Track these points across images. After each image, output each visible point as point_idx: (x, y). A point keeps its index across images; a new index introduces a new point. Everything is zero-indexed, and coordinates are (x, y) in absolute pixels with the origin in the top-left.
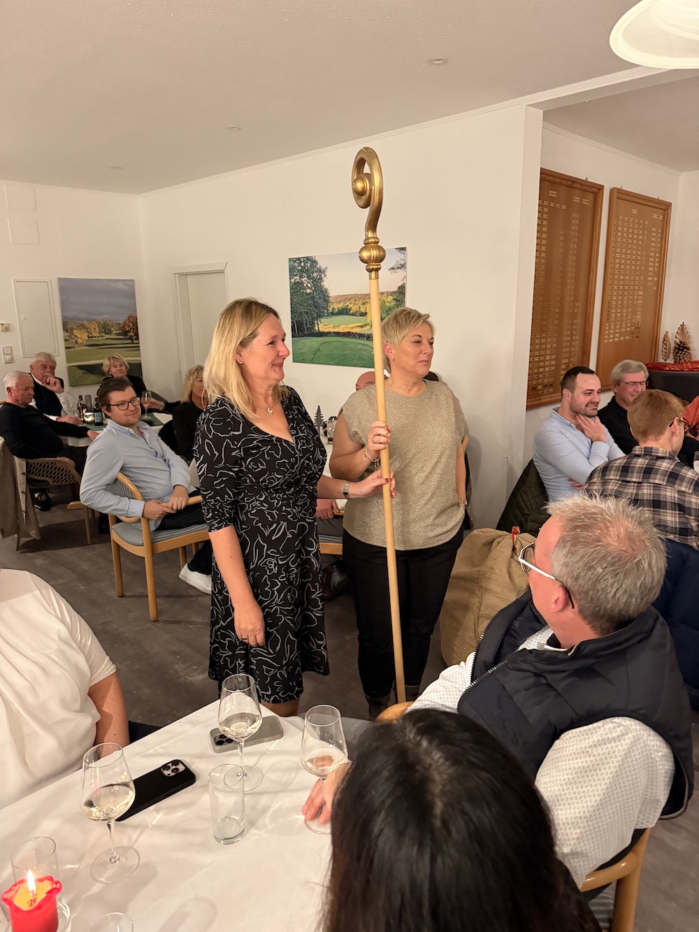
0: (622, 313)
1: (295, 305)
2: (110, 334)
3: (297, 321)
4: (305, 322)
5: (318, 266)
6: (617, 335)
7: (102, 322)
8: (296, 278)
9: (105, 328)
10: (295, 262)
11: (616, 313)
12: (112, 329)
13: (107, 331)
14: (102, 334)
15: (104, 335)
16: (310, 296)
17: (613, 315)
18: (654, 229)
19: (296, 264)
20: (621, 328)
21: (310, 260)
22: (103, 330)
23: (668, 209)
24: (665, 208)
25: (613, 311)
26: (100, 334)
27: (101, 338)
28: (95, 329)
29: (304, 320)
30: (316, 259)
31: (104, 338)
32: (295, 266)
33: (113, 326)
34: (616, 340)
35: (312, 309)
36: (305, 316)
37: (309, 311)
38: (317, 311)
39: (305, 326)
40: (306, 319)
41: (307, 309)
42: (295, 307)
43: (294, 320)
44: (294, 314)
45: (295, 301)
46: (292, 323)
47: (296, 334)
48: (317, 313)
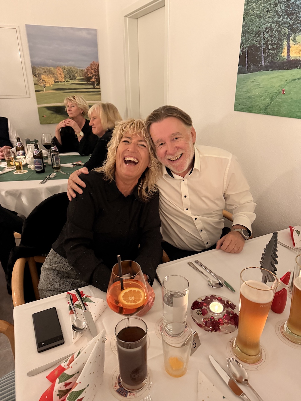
1: (251, 20)
2: (75, 79)
3: (249, 48)
4: (263, 47)
7: (67, 68)
9: (70, 75)
12: (76, 75)
13: (72, 77)
14: (67, 80)
15: (69, 80)
22: (68, 76)
26: (65, 79)
27: (66, 83)
28: (60, 74)
29: (263, 42)
31: (68, 84)
33: (77, 72)
35: (281, 19)
36: (266, 35)
37: (273, 25)
38: (291, 22)
39: (263, 52)
40: (266, 40)
41: (273, 22)
42: (251, 23)
43: (245, 46)
44: (247, 35)
45: (252, 12)
46: (242, 50)
47: (245, 69)
48: (291, 25)
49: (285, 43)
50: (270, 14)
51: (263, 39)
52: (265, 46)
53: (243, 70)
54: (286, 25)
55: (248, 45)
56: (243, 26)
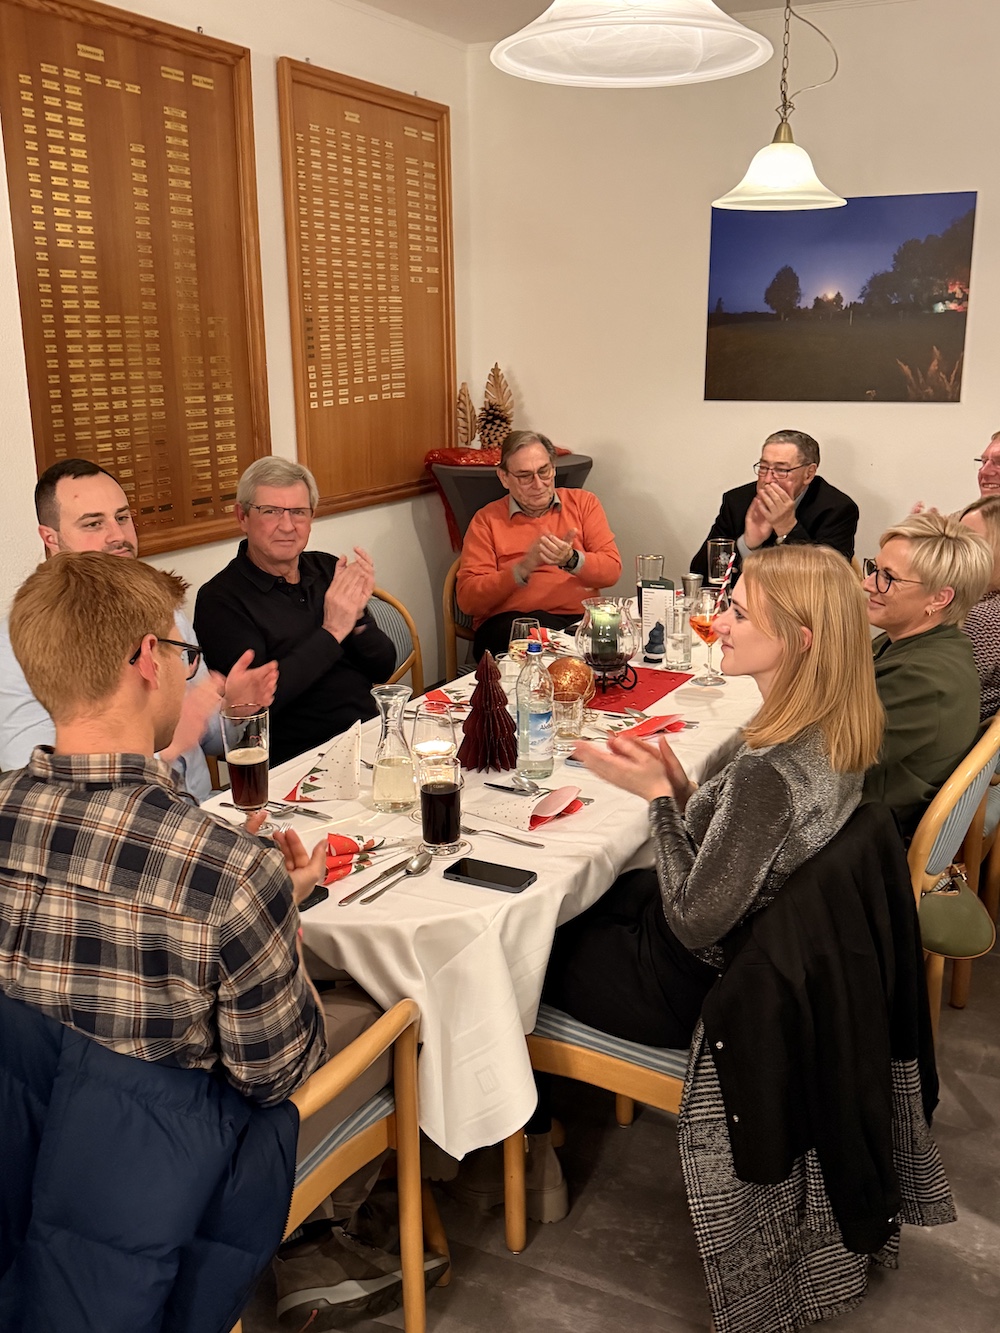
0: (348, 342)
6: (343, 392)
11: (333, 343)
17: (325, 348)
18: (411, 161)
20: (352, 375)
23: (441, 119)
24: (436, 116)
25: (324, 338)
34: (342, 401)
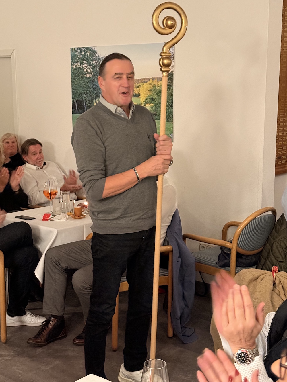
1: (76, 87)
3: (77, 100)
4: (84, 101)
5: (97, 55)
8: (77, 64)
10: (76, 51)
16: (89, 79)
19: (77, 53)
21: (90, 50)
29: (84, 99)
30: (96, 50)
32: (76, 55)
35: (91, 90)
36: (85, 96)
37: (88, 92)
38: (96, 92)
39: (84, 104)
40: (85, 98)
41: (87, 90)
42: (76, 88)
43: (74, 100)
44: (75, 94)
45: (76, 83)
46: (73, 101)
47: (76, 111)
48: (96, 94)
49: (94, 101)
50: (85, 86)
51: (83, 98)
52: (85, 101)
53: (75, 112)
54: (94, 93)
55: (76, 99)
56: (72, 89)
